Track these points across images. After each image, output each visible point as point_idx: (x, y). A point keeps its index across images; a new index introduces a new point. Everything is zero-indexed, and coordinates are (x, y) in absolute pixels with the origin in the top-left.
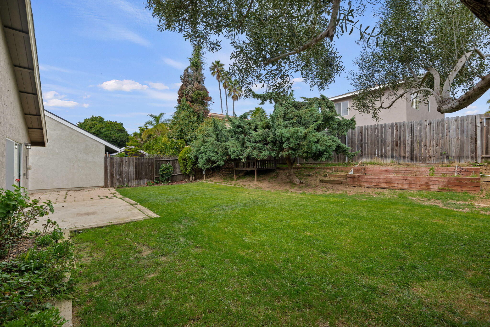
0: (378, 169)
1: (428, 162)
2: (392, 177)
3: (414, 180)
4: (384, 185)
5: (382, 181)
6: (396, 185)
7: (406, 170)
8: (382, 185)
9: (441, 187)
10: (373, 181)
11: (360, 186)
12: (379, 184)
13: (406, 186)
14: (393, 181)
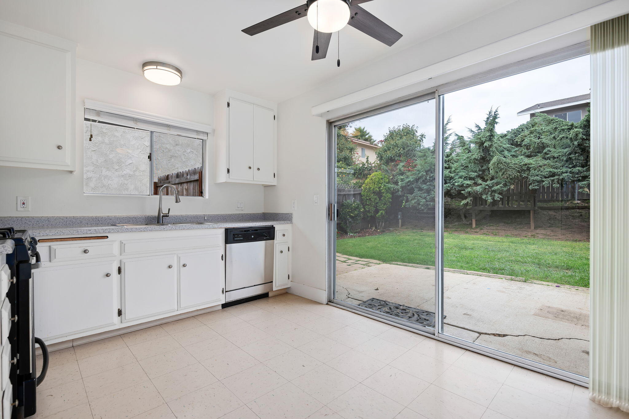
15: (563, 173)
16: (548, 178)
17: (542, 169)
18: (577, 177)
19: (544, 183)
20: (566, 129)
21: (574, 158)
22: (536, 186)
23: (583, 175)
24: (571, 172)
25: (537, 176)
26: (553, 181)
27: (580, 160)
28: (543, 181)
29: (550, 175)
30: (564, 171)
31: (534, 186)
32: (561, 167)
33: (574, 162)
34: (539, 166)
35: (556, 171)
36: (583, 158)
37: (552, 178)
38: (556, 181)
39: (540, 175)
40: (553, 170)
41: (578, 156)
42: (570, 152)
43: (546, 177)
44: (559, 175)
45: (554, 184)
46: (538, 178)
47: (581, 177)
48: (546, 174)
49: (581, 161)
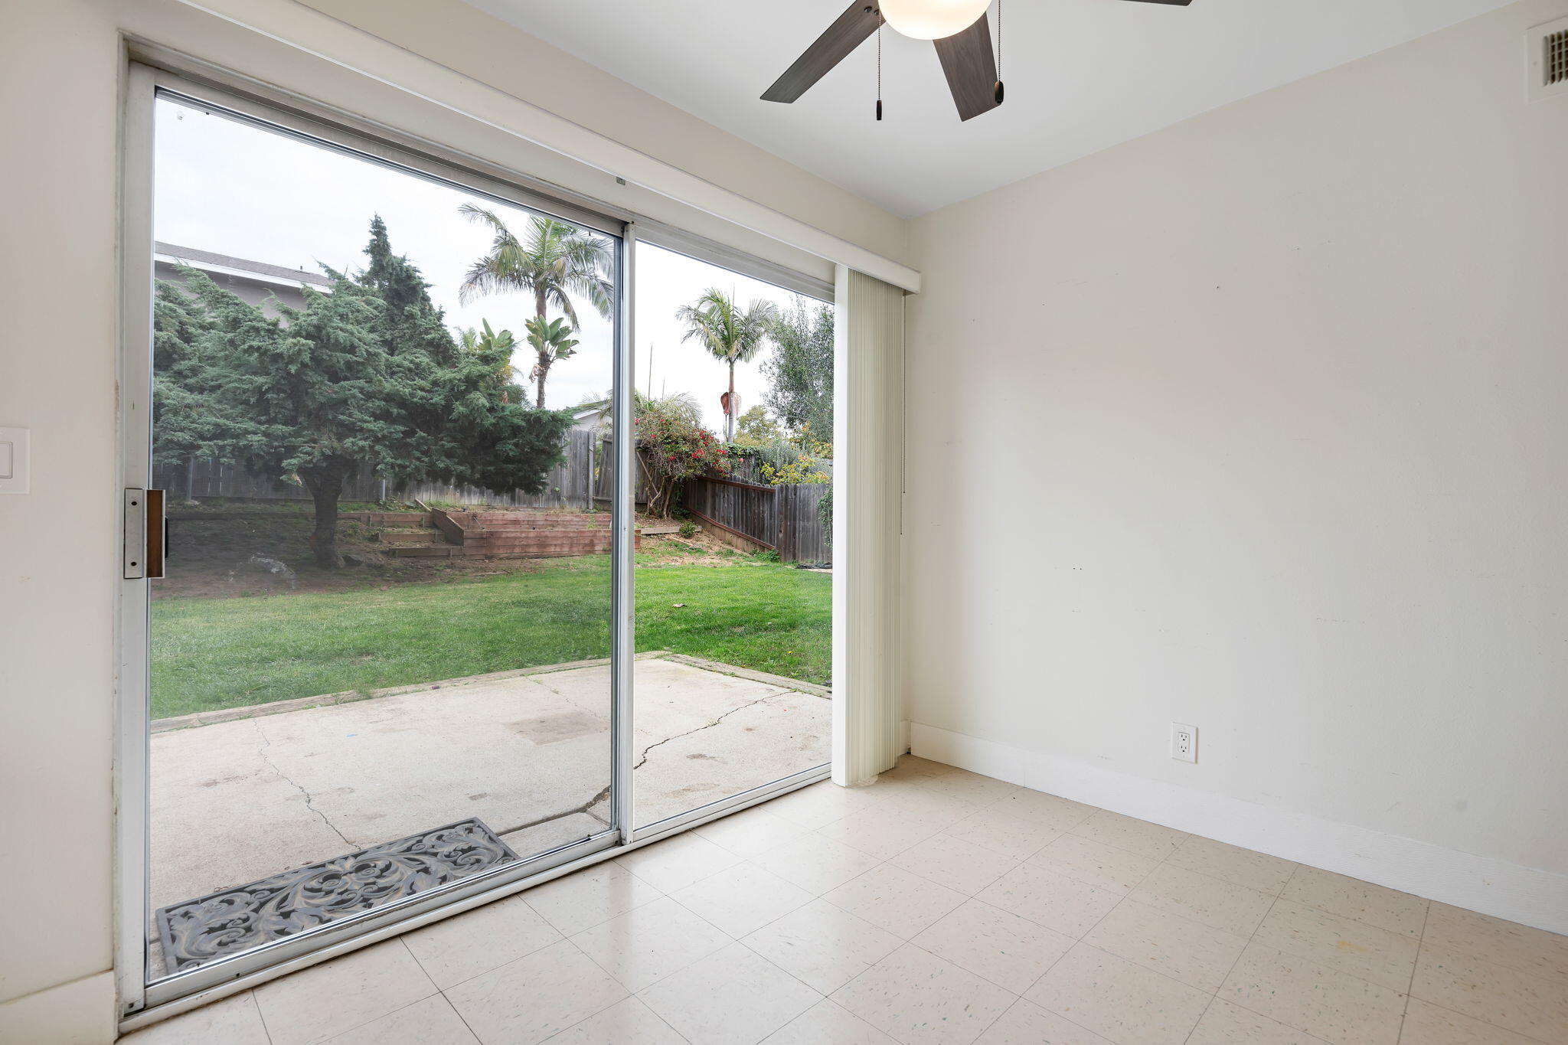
0: (500, 517)
1: (534, 505)
2: (548, 534)
3: (577, 537)
4: (534, 550)
5: (531, 542)
6: (552, 549)
7: (546, 520)
8: (531, 550)
9: (606, 547)
10: (517, 543)
11: (490, 558)
12: (527, 550)
13: (566, 549)
14: (549, 542)
15: (247, 432)
16: (210, 439)
17: (194, 415)
18: (276, 448)
19: (199, 453)
20: (264, 329)
21: (275, 402)
22: (173, 457)
23: (289, 444)
24: (265, 434)
25: (182, 430)
26: (222, 448)
27: (285, 408)
28: (199, 447)
29: (215, 432)
30: (251, 429)
31: (167, 458)
32: (237, 416)
33: (272, 411)
34: (185, 407)
35: (230, 424)
36: (291, 405)
37: (220, 443)
38: (228, 449)
39: (190, 430)
40: (225, 421)
41: (284, 399)
42: (270, 385)
43: (203, 438)
44: (237, 436)
45: (224, 456)
46: (185, 437)
47: (283, 447)
48: (206, 428)
49: (287, 412)
